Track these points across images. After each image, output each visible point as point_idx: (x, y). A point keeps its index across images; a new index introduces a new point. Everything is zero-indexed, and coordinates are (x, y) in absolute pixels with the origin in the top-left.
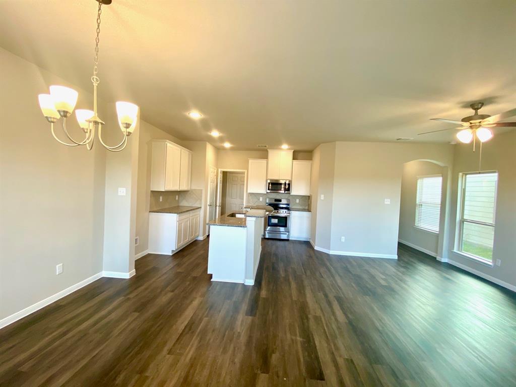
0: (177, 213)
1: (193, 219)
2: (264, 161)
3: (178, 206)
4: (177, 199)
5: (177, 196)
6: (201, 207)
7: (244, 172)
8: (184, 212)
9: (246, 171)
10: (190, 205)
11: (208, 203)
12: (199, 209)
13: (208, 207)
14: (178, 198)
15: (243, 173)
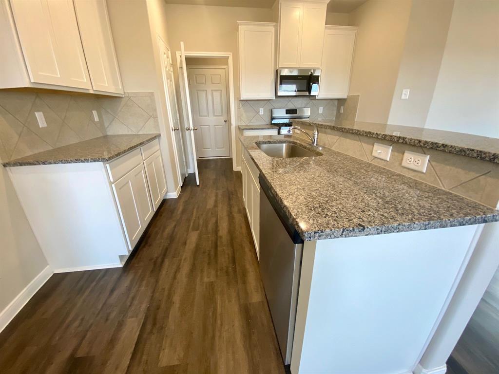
0: (104, 160)
1: (150, 164)
2: (270, 28)
3: (106, 137)
4: (96, 119)
5: (95, 113)
6: (159, 136)
7: (228, 57)
8: (125, 152)
9: (230, 55)
10: (133, 131)
11: (172, 125)
12: (156, 141)
13: (173, 133)
14: (100, 116)
15: (224, 60)
